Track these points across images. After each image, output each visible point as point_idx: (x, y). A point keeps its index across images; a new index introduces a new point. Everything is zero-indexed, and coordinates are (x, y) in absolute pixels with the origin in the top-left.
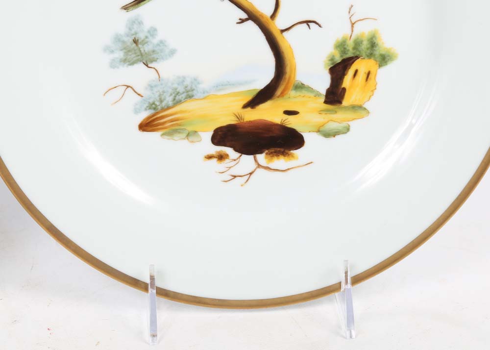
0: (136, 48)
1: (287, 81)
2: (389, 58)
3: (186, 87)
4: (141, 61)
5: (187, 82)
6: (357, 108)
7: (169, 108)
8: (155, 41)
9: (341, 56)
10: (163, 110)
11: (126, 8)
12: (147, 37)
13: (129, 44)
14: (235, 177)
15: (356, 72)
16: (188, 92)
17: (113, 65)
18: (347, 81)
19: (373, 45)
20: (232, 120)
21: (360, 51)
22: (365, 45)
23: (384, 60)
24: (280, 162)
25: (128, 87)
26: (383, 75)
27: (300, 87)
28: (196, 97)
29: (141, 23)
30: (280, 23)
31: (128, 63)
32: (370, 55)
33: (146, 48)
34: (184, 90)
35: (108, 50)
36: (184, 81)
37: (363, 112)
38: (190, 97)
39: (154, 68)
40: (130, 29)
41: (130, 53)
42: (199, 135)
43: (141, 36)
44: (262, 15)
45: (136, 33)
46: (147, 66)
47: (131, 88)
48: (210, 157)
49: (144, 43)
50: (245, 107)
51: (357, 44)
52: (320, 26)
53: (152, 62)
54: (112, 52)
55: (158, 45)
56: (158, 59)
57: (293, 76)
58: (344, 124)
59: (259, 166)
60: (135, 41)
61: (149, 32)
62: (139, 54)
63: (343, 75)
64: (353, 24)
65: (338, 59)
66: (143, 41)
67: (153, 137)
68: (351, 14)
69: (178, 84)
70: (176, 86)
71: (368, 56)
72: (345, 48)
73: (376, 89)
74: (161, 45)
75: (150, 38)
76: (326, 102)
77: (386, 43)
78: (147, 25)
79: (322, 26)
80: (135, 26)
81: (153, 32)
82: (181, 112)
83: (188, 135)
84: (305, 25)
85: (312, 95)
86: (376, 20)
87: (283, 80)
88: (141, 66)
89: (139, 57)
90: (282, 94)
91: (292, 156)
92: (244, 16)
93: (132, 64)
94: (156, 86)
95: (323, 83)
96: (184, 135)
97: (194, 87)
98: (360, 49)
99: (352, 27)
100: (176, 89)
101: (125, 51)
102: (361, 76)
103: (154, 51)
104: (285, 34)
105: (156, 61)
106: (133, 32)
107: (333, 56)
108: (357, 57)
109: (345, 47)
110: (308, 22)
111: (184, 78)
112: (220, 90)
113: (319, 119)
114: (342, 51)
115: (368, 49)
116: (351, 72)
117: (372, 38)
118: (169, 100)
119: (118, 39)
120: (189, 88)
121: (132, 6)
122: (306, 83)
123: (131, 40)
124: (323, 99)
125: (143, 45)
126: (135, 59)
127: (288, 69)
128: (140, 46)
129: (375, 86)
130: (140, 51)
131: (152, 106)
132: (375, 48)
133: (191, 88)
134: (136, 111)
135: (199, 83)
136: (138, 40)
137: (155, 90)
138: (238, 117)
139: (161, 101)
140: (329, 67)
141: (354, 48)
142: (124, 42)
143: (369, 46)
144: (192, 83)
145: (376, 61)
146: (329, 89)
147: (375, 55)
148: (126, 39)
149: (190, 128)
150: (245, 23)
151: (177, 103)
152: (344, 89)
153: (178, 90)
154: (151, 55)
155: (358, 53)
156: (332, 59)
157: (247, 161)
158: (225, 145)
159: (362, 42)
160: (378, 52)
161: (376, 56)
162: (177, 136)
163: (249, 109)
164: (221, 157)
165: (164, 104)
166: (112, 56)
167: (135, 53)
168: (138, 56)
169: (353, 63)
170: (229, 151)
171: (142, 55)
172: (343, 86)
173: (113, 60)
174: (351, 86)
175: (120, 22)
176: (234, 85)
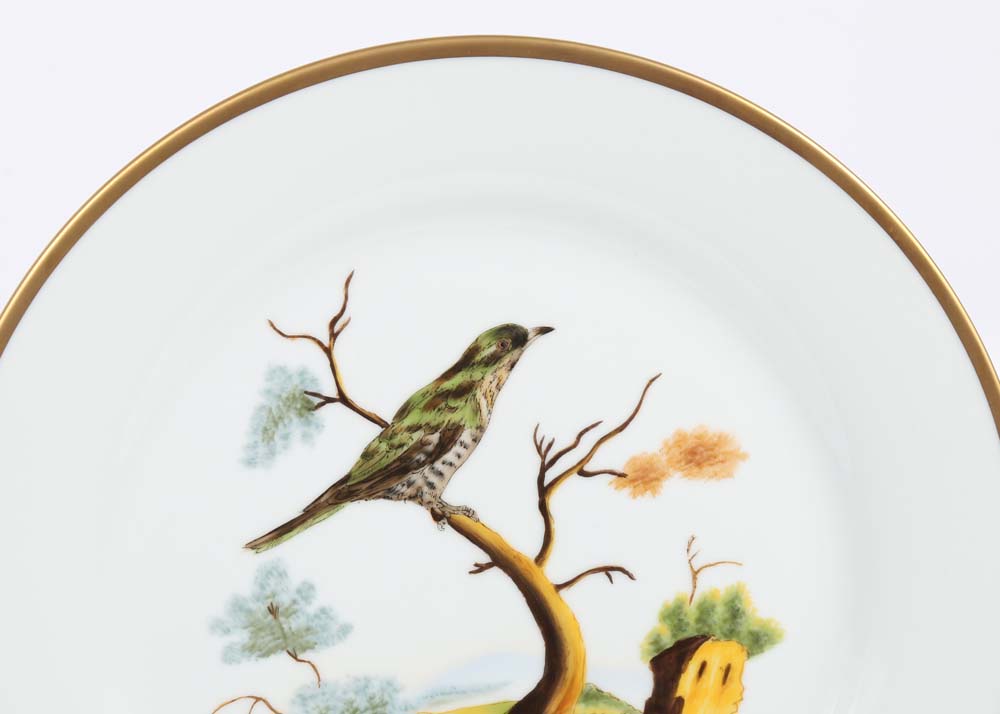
0: (274, 623)
1: (568, 683)
2: (766, 638)
3: (371, 698)
4: (283, 649)
5: (375, 688)
8: (311, 609)
9: (674, 635)
11: (254, 545)
12: (294, 602)
13: (260, 615)
15: (703, 666)
16: (374, 707)
17: (228, 657)
18: (686, 685)
19: (735, 613)
21: (710, 626)
22: (720, 613)
23: (757, 642)
25: (258, 699)
26: (756, 671)
27: (594, 696)
29: (282, 575)
30: (554, 571)
31: (258, 653)
32: (731, 634)
33: (294, 624)
34: (367, 705)
35: (219, 627)
36: (366, 687)
39: (309, 662)
40: (262, 587)
41: (263, 634)
43: (284, 600)
44: (518, 557)
45: (274, 595)
46: (295, 658)
47: (264, 701)
49: (290, 613)
51: (705, 611)
52: (631, 577)
53: (304, 649)
54: (227, 631)
55: (316, 616)
56: (316, 644)
57: (579, 675)
60: (273, 611)
61: (299, 591)
62: (278, 634)
63: (678, 671)
64: (695, 574)
65: (668, 642)
66: (287, 609)
68: (691, 553)
69: (356, 693)
70: (351, 696)
71: (726, 636)
72: (680, 620)
73: (742, 699)
74: (323, 616)
75: (302, 603)
77: (760, 609)
78: (295, 580)
79: (635, 576)
80: (272, 582)
81: (306, 591)
84: (602, 575)
85: (618, 712)
86: (740, 564)
87: (560, 682)
88: (283, 658)
89: (280, 641)
90: (560, 710)
92: (485, 558)
93: (267, 654)
94: (312, 697)
95: (639, 688)
97: (386, 698)
98: (710, 621)
99: (695, 578)
100: (352, 703)
101: (251, 629)
102: (714, 674)
103: (308, 629)
104: (564, 592)
105: (312, 648)
106: (268, 592)
107: (659, 636)
108: (704, 638)
109: (682, 617)
110: (607, 570)
111: (367, 680)
112: (439, 703)
114: (675, 626)
115: (725, 621)
116: (692, 667)
117: (733, 601)
119: (238, 606)
120: (377, 700)
121: (267, 541)
122: (606, 688)
123: (264, 608)
125: (287, 617)
126: (271, 645)
127: (570, 662)
128: (282, 619)
129: (741, 694)
130: (282, 629)
132: (739, 620)
133: (382, 701)
135: (396, 690)
136: (277, 608)
137: (311, 704)
140: (650, 658)
141: (700, 620)
142: (250, 612)
143: (727, 615)
144: (383, 690)
145: (742, 645)
146: (650, 699)
147: (738, 633)
148: (253, 606)
150: (486, 571)
152: (681, 701)
153: (355, 705)
154: (302, 637)
155: (706, 629)
156: (656, 642)
159: (713, 607)
160: (746, 625)
161: (742, 635)
166: (227, 640)
167: (273, 634)
168: (278, 638)
169: (697, 648)
171: (285, 636)
172: (678, 694)
173: (230, 648)
174: (694, 695)
175: (243, 574)
176: (464, 693)
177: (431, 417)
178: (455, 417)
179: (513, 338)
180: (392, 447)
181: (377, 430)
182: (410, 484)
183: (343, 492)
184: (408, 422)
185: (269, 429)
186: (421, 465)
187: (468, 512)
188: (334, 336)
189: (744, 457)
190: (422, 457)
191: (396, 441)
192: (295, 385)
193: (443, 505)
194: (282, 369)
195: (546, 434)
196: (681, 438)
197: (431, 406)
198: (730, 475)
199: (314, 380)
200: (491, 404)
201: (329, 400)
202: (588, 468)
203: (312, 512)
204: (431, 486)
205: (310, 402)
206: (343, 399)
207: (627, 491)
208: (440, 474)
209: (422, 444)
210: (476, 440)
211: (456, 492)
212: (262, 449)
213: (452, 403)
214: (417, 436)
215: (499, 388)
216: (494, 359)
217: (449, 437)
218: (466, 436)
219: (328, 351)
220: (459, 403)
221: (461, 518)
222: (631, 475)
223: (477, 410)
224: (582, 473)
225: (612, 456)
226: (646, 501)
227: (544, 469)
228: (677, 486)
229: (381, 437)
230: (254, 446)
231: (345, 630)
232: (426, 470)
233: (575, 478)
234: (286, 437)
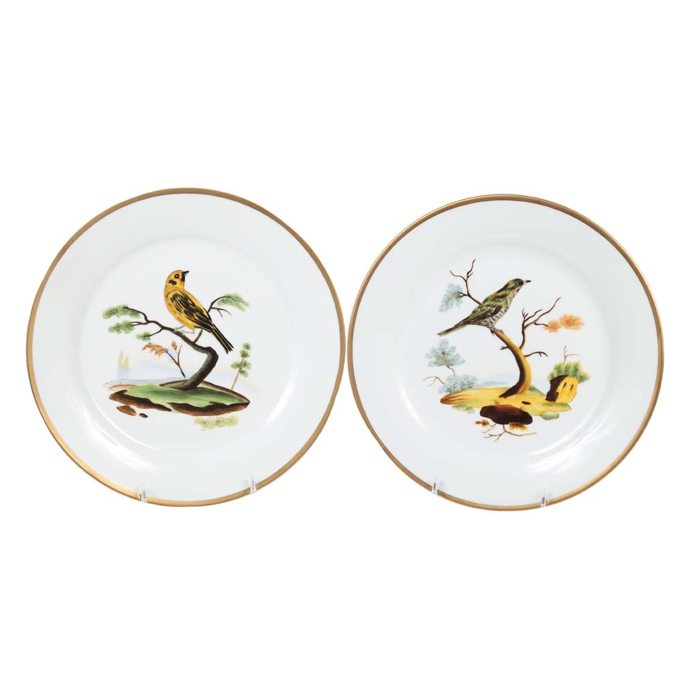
0: (443, 357)
1: (526, 384)
2: (585, 378)
3: (469, 382)
4: (445, 364)
5: (470, 379)
6: (564, 405)
7: (458, 392)
8: (454, 354)
9: (558, 374)
10: (455, 393)
11: (440, 334)
12: (450, 351)
13: (440, 354)
14: (491, 436)
15: (565, 384)
16: (469, 384)
17: (430, 365)
18: (560, 389)
19: (576, 370)
20: (492, 404)
21: (568, 373)
22: (572, 369)
23: (582, 379)
24: (517, 431)
25: (437, 378)
26: (581, 387)
27: (532, 389)
28: (474, 388)
29: (447, 343)
30: (524, 352)
31: (438, 365)
32: (574, 376)
33: (449, 358)
34: (467, 383)
35: (428, 356)
36: (468, 378)
37: (567, 408)
38: (471, 387)
39: (452, 369)
40: (441, 346)
41: (440, 359)
42: (473, 410)
43: (447, 350)
44: (515, 346)
45: (444, 349)
46: (448, 367)
47: (439, 378)
48: (478, 423)
49: (447, 355)
50: (501, 396)
51: (567, 368)
53: (451, 365)
54: (430, 357)
55: (455, 356)
56: (455, 364)
57: (529, 383)
58: (556, 413)
59: (505, 431)
60: (443, 353)
61: (451, 349)
63: (558, 384)
64: (566, 357)
65: (556, 376)
66: (447, 353)
67: (448, 407)
68: (565, 351)
69: (465, 380)
70: (463, 380)
72: (560, 370)
73: (576, 395)
74: (457, 356)
75: (452, 352)
76: (547, 399)
77: (584, 369)
78: (451, 345)
79: (548, 356)
80: (444, 345)
81: (453, 349)
82: (466, 395)
83: (467, 409)
84: (538, 354)
85: (539, 394)
86: (579, 356)
87: (523, 384)
88: (445, 367)
90: (522, 392)
91: (525, 428)
92: (505, 346)
93: (440, 365)
94: (452, 379)
95: (546, 388)
96: (465, 408)
97: (473, 382)
98: (569, 371)
100: (463, 382)
101: (437, 358)
102: (568, 387)
103: (453, 360)
104: (527, 358)
105: (453, 365)
106: (442, 348)
108: (567, 376)
110: (540, 353)
111: (468, 376)
112: (488, 385)
113: (542, 409)
114: (558, 371)
115: (573, 372)
116: (562, 384)
117: (576, 366)
118: (458, 388)
119: (434, 351)
121: (443, 333)
122: (536, 387)
123: (441, 352)
124: (545, 398)
126: (442, 363)
127: (527, 378)
130: (446, 359)
131: (449, 390)
132: (577, 372)
133: (471, 382)
134: (440, 392)
135: (476, 380)
136: (445, 353)
137: (452, 381)
138: (496, 402)
139: (454, 388)
140: (550, 380)
141: (565, 371)
142: (437, 353)
143: (574, 370)
144: (473, 380)
145: (577, 379)
146: (549, 392)
148: (438, 351)
149: (468, 405)
150: (505, 349)
151: (463, 390)
152: (558, 393)
154: (451, 362)
156: (552, 375)
157: (499, 428)
158: (487, 417)
159: (570, 367)
160: (578, 375)
161: (578, 377)
162: (461, 409)
163: (503, 398)
164: (485, 423)
165: (456, 389)
166: (430, 360)
167: (442, 360)
168: (444, 361)
169: (564, 378)
170: (489, 420)
171: (446, 361)
172: (557, 391)
173: (430, 362)
174: (561, 393)
175: (436, 342)
176: (495, 383)
177: (492, 303)
178: (500, 304)
179: (519, 283)
180: (481, 310)
181: (478, 305)
182: (486, 322)
183: (466, 322)
184: (486, 304)
185: (447, 302)
186: (489, 316)
187: (501, 331)
188: (468, 277)
189: (583, 324)
190: (489, 314)
191: (483, 309)
192: (455, 290)
193: (494, 329)
194: (453, 285)
195: (526, 312)
196: (565, 317)
197: (494, 300)
198: (578, 329)
199: (461, 289)
200: (511, 301)
201: (466, 295)
202: (537, 323)
203: (457, 326)
204: (492, 323)
205: (460, 295)
206: (469, 295)
207: (548, 330)
208: (494, 320)
209: (490, 311)
210: (506, 311)
211: (498, 325)
212: (445, 307)
213: (500, 300)
214: (489, 308)
215: (514, 297)
216: (513, 288)
217: (498, 309)
218: (503, 310)
219: (466, 281)
220: (502, 300)
221: (499, 333)
222: (550, 326)
223: (507, 302)
224: (535, 324)
225: (545, 320)
226: (553, 334)
227: (524, 321)
228: (563, 331)
229: (479, 307)
230: (443, 306)
231: (463, 361)
232: (491, 318)
233: (533, 325)
234: (452, 304)
